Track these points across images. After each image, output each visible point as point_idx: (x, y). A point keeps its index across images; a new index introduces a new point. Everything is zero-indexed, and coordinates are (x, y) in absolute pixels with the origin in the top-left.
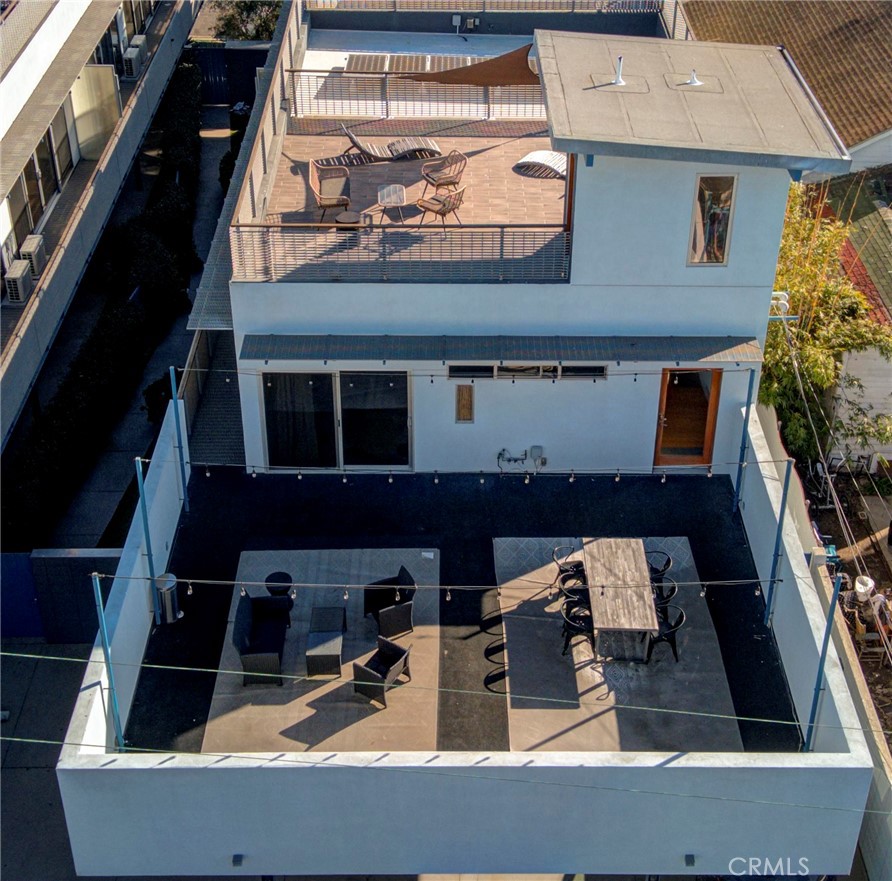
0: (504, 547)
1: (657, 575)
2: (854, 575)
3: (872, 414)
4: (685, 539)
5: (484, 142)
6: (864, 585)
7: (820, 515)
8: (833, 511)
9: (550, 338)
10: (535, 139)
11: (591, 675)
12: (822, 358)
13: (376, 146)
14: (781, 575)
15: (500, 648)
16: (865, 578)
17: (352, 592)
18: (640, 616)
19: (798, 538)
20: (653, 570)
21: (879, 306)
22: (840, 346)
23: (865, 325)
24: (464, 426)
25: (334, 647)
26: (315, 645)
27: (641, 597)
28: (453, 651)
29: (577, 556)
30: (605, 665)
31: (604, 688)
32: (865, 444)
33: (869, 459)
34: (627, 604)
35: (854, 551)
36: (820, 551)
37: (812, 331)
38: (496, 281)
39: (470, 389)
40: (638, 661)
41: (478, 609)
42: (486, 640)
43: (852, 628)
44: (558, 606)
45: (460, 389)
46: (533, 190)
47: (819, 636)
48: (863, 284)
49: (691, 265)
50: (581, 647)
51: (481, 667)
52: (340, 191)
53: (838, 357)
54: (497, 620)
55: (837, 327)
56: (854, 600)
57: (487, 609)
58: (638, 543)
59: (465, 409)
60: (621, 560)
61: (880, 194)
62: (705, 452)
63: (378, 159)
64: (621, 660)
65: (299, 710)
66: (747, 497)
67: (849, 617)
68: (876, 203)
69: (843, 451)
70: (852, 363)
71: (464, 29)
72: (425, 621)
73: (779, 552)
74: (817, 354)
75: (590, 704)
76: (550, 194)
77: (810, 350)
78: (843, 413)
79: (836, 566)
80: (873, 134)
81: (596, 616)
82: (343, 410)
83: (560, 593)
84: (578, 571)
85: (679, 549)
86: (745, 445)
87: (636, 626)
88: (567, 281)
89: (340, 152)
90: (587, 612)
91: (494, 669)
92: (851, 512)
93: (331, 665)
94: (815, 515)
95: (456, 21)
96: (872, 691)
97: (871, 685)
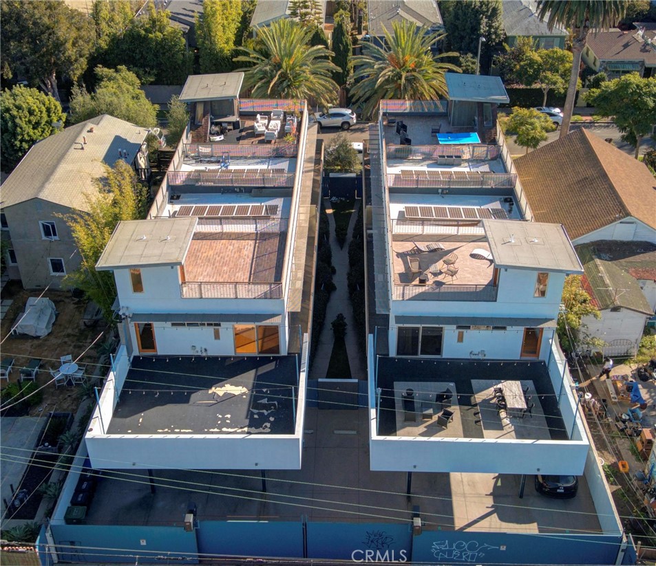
0: (475, 383)
1: (525, 392)
2: (584, 393)
3: (591, 337)
4: (531, 381)
5: (458, 244)
6: (588, 396)
7: (573, 372)
8: (577, 370)
9: (490, 318)
10: (475, 243)
11: (506, 421)
12: (574, 319)
13: (423, 246)
14: (563, 393)
15: (478, 413)
16: (588, 394)
17: (432, 394)
18: (521, 404)
19: (568, 381)
20: (523, 391)
21: (594, 299)
22: (581, 314)
23: (589, 307)
24: (459, 344)
25: (430, 411)
26: (425, 411)
27: (521, 399)
28: (464, 413)
29: (499, 386)
30: (510, 418)
31: (511, 425)
32: (588, 347)
33: (590, 351)
34: (517, 401)
35: (585, 384)
36: (574, 385)
37: (571, 308)
38: (473, 301)
39: (463, 332)
40: (520, 418)
41: (470, 401)
42: (473, 411)
43: (584, 410)
44: (494, 401)
45: (459, 332)
46: (478, 264)
47: (574, 410)
48: (589, 290)
49: (534, 297)
50: (503, 413)
51: (473, 418)
52: (418, 268)
53: (580, 318)
54: (476, 405)
55: (579, 307)
56: (585, 401)
57: (473, 402)
58: (518, 383)
59: (460, 339)
60: (514, 388)
61: (595, 252)
62: (537, 353)
63: (424, 252)
64: (514, 417)
65: (422, 429)
66: (551, 368)
67: (583, 406)
68: (594, 257)
69: (581, 349)
70: (584, 319)
71: (442, 193)
72: (455, 404)
73: (562, 386)
74: (572, 317)
75: (507, 429)
76: (483, 266)
77: (569, 315)
78: (581, 336)
79: (579, 390)
80: (593, 230)
81: (508, 404)
82: (422, 336)
83: (495, 397)
84: (500, 390)
85: (530, 384)
86: (551, 352)
87: (520, 407)
88: (496, 301)
89: (410, 249)
90: (504, 403)
91: (476, 419)
92: (583, 371)
93: (430, 416)
94: (571, 371)
95: (440, 191)
96: (590, 431)
97: (590, 428)
